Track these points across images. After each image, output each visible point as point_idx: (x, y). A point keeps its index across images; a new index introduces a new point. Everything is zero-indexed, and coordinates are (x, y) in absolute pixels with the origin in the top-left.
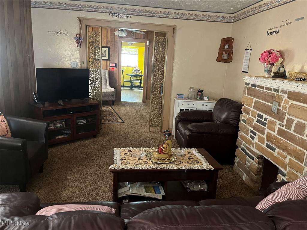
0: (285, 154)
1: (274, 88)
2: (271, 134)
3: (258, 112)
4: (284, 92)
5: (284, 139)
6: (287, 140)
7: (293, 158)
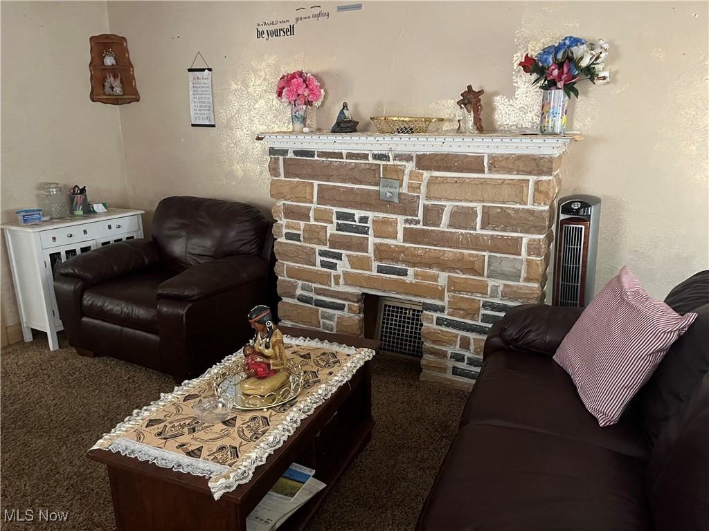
0: (434, 271)
1: (376, 152)
2: (387, 244)
3: (335, 209)
4: (404, 157)
5: (425, 247)
6: (435, 245)
7: (457, 273)
